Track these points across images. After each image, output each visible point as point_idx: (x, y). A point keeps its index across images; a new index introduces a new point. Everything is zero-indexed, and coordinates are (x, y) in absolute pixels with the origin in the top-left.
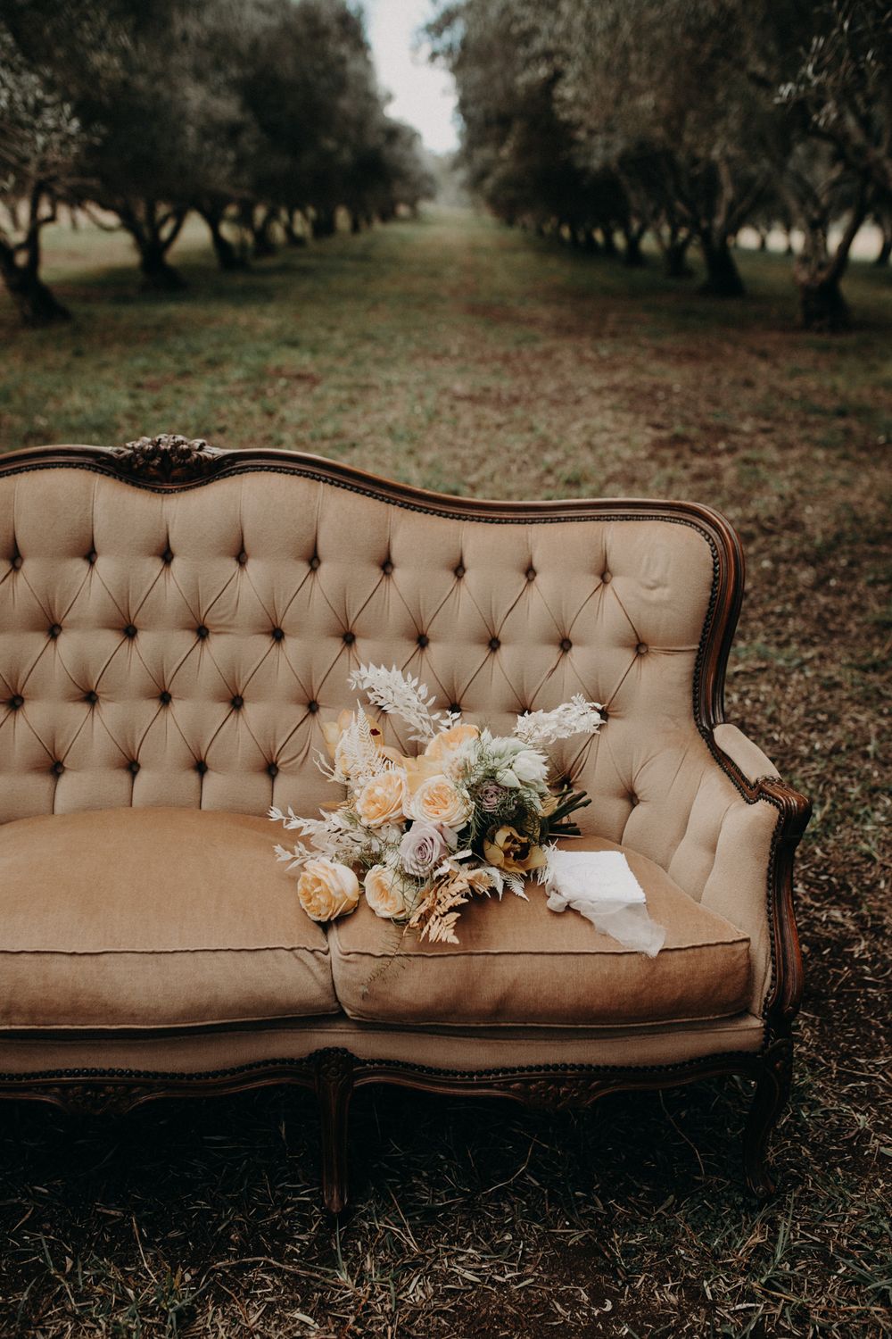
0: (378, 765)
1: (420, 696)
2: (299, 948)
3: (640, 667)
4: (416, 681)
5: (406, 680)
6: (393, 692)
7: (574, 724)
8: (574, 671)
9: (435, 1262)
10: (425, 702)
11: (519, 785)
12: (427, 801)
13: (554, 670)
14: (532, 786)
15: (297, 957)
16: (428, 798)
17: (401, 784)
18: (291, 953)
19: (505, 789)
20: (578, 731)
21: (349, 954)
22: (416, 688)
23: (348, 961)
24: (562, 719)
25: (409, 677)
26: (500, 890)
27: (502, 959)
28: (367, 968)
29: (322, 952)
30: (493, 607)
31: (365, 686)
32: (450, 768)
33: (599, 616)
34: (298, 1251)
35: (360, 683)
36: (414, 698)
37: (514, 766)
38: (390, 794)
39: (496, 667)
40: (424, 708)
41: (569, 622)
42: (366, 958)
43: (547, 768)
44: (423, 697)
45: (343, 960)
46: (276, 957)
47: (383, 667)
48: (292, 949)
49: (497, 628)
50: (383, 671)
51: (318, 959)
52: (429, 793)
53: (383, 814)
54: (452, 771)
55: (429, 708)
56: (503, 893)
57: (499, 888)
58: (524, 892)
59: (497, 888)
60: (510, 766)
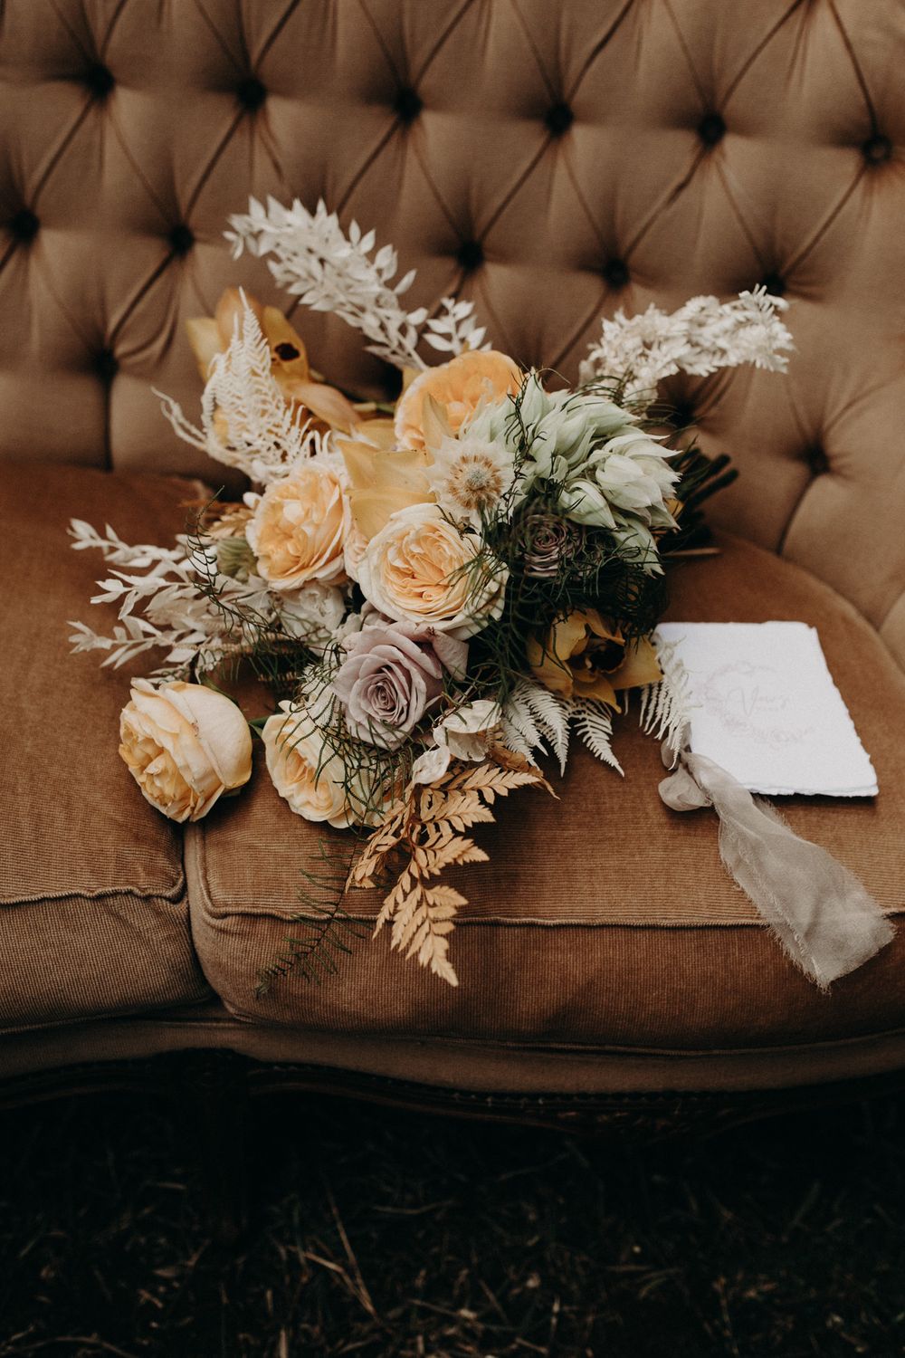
0: (292, 438)
1: (380, 272)
2: (115, 894)
3: (869, 192)
4: (370, 237)
5: (348, 238)
6: (322, 261)
7: (722, 343)
8: (727, 192)
9: (403, 1346)
10: (391, 284)
11: (608, 519)
12: (397, 569)
13: (681, 187)
14: (642, 521)
15: (111, 913)
16: (399, 563)
17: (340, 500)
18: (99, 907)
19: (580, 528)
20: (732, 359)
21: (225, 916)
22: (371, 256)
23: (222, 931)
24: (698, 331)
25: (354, 230)
26: (562, 752)
27: (562, 940)
28: (266, 950)
29: (165, 898)
30: (564, 35)
31: (263, 248)
32: (450, 482)
33: (796, 72)
34: (160, 1305)
35: (251, 242)
36: (369, 275)
37: (599, 474)
38: (317, 526)
39: (561, 171)
40: (391, 296)
41: (726, 82)
42: (263, 928)
43: (674, 476)
44: (388, 275)
45: (213, 927)
46: (63, 915)
47: (297, 204)
48: (100, 898)
49: (569, 84)
50: (298, 214)
51: (158, 914)
52: (400, 553)
53: (303, 568)
54: (454, 490)
55: (401, 298)
56: (569, 756)
57: (560, 748)
58: (615, 752)
59: (555, 748)
60: (590, 474)
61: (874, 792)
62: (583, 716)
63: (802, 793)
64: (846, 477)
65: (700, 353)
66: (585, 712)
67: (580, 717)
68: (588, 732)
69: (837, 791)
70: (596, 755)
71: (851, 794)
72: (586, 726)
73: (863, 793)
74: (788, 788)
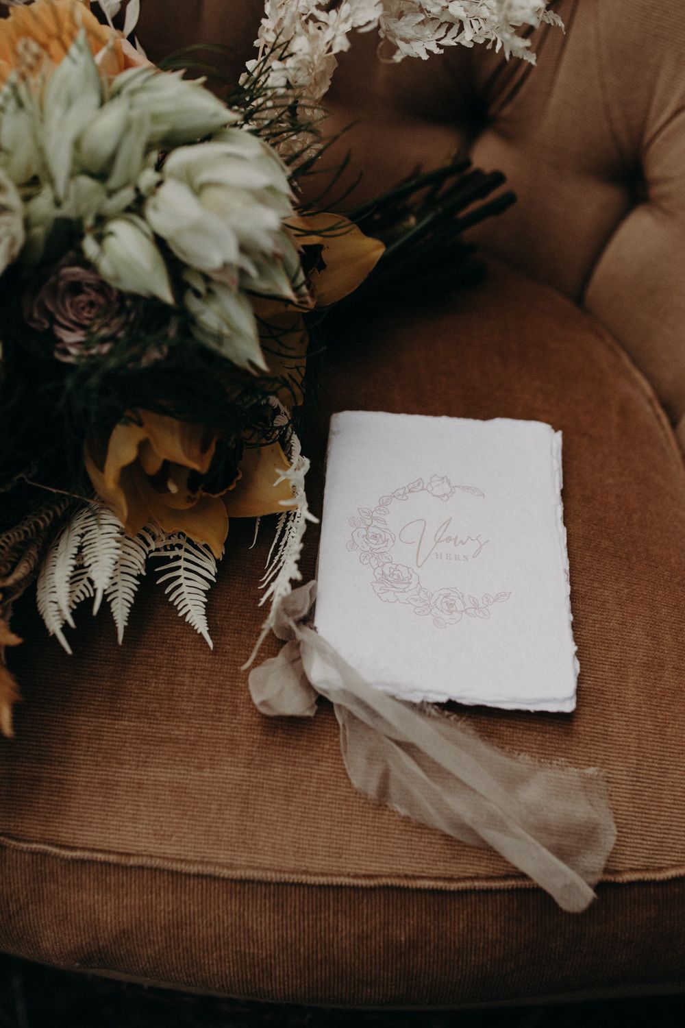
56: (131, 618)
57: (119, 605)
58: (210, 611)
59: (113, 604)
60: (137, 207)
61: (569, 707)
62: (177, 552)
63: (459, 701)
64: (666, 212)
65: (422, 23)
66: (180, 547)
67: (172, 554)
68: (179, 577)
69: (512, 702)
70: (181, 614)
71: (533, 708)
72: (178, 568)
73: (552, 708)
74: (440, 693)
